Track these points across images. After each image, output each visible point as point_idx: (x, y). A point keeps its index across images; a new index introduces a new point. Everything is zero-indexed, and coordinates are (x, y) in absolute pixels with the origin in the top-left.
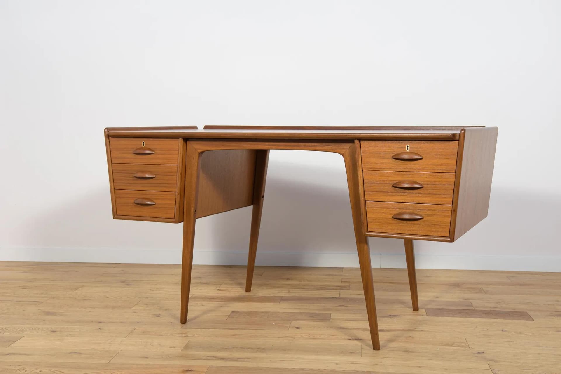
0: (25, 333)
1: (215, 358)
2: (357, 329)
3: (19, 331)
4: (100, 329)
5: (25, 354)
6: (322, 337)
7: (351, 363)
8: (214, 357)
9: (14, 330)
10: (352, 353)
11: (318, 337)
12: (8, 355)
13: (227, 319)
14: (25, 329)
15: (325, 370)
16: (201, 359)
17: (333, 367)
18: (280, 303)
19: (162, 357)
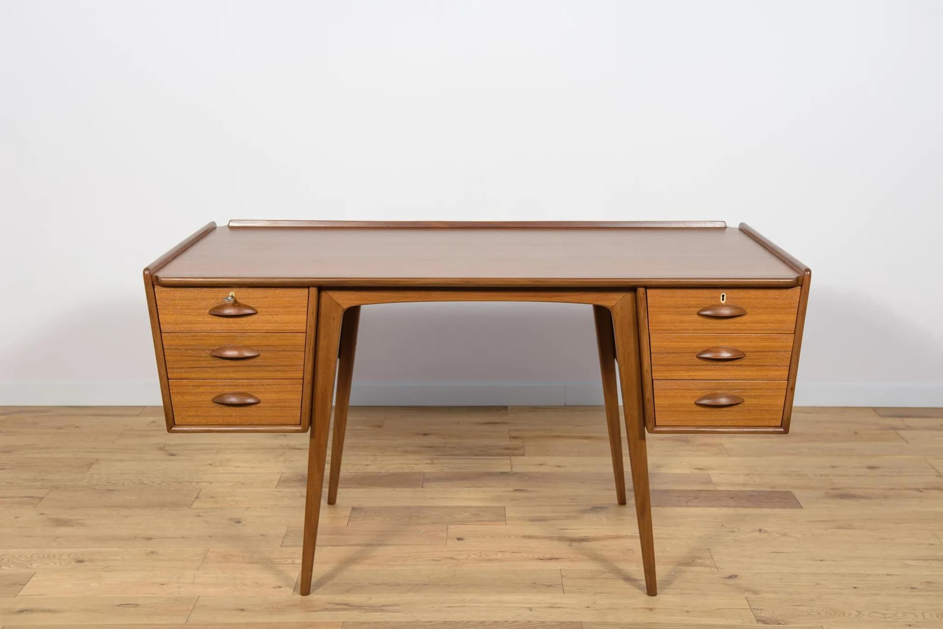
0: (35, 565)
1: (347, 607)
2: (549, 537)
3: (24, 561)
4: (152, 552)
5: (50, 611)
6: (500, 556)
7: (551, 607)
8: (345, 604)
9: (15, 560)
10: (549, 586)
11: (494, 557)
12: (22, 615)
13: (347, 525)
14: (31, 557)
15: (515, 621)
16: (326, 610)
17: (525, 616)
18: (422, 487)
19: (266, 608)
